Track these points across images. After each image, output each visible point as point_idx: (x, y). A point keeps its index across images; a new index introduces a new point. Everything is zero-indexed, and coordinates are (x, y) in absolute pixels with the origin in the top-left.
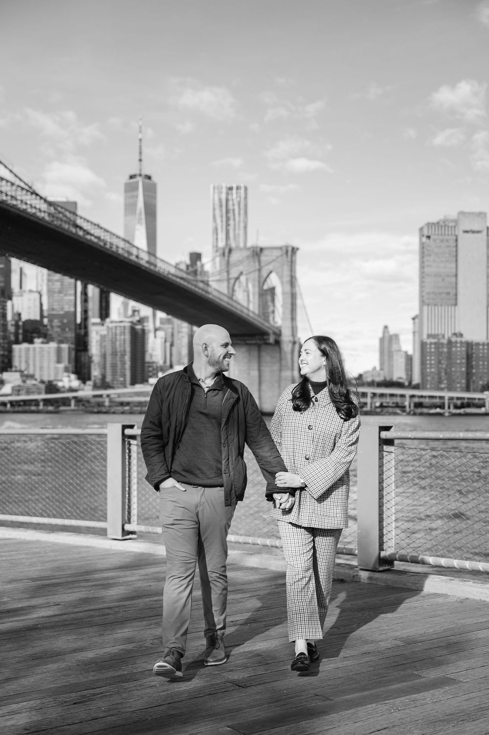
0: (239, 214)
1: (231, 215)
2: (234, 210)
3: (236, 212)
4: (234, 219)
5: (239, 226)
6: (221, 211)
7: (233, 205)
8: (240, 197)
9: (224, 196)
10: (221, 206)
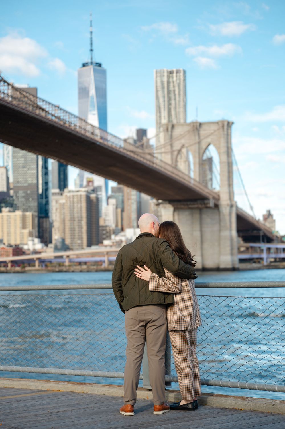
0: (179, 94)
1: (172, 95)
2: (174, 91)
3: (177, 92)
4: (175, 99)
5: (179, 105)
6: (163, 92)
7: (174, 87)
8: (180, 79)
9: (165, 79)
10: (163, 88)
